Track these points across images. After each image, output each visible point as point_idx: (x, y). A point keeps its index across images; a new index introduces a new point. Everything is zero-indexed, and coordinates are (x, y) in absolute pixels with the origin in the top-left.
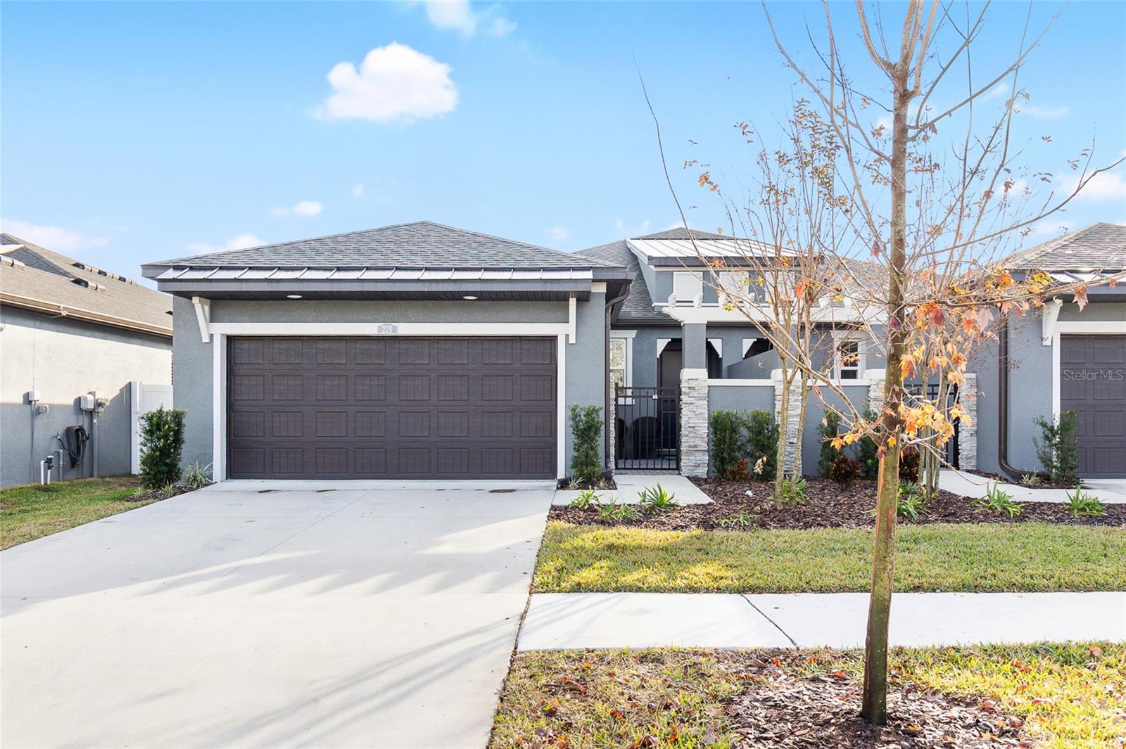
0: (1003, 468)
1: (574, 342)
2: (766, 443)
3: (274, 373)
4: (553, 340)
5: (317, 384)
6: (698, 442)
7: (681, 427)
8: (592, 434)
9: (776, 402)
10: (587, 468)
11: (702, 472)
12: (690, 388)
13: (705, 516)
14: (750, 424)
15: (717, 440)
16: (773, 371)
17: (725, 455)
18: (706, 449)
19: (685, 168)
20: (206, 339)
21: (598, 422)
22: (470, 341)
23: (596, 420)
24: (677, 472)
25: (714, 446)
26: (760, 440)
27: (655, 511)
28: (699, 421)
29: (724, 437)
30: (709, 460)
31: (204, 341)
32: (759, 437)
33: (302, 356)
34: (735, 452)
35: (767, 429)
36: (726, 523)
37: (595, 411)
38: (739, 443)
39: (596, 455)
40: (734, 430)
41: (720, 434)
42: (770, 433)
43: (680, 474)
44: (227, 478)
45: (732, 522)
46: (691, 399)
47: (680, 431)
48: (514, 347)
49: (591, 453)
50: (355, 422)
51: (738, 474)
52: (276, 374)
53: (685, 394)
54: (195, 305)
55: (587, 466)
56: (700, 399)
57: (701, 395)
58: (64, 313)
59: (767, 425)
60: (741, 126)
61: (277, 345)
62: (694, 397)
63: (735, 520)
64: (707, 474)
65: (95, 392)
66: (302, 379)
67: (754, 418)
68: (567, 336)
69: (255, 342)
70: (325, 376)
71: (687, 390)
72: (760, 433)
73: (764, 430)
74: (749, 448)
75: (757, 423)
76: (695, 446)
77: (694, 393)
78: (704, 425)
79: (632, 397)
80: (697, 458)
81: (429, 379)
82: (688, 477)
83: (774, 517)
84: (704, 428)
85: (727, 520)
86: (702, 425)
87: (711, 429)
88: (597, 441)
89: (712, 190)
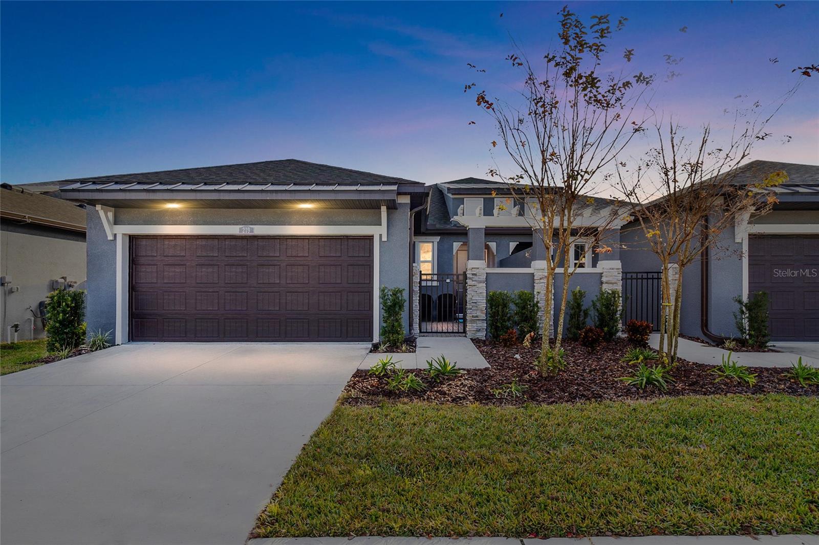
0: (705, 334)
1: (386, 240)
2: (529, 315)
3: (164, 263)
4: (370, 238)
5: (196, 272)
6: (479, 313)
7: (466, 302)
8: (397, 309)
9: (535, 284)
10: (393, 336)
11: (482, 335)
12: (473, 274)
13: (482, 384)
14: (517, 301)
15: (492, 313)
16: (532, 262)
17: (499, 324)
18: (485, 318)
19: (465, 91)
20: (110, 238)
21: (401, 300)
22: (310, 240)
23: (400, 298)
24: (464, 334)
25: (490, 317)
26: (525, 312)
27: (439, 379)
28: (479, 298)
29: (498, 311)
30: (487, 327)
31: (109, 238)
32: (524, 311)
33: (186, 250)
34: (506, 322)
35: (530, 305)
36: (499, 393)
37: (401, 292)
38: (509, 315)
39: (400, 325)
40: (505, 306)
41: (495, 309)
42: (532, 308)
43: (466, 336)
44: (129, 341)
45: (505, 392)
46: (474, 282)
47: (466, 305)
48: (342, 244)
49: (396, 324)
50: (225, 299)
51: (509, 341)
52: (166, 263)
53: (470, 279)
54: (99, 211)
55: (393, 335)
56: (480, 282)
57: (482, 280)
58: (29, 221)
59: (530, 301)
60: (511, 59)
61: (166, 242)
62: (476, 281)
63: (508, 390)
64: (485, 336)
65: (66, 277)
66: (186, 268)
67: (520, 297)
68: (381, 235)
69: (150, 239)
70: (203, 265)
71: (471, 276)
72: (524, 308)
73: (527, 306)
74: (516, 318)
75: (521, 300)
76: (477, 317)
77: (476, 278)
78: (483, 301)
79: (437, 281)
80: (478, 325)
81: (280, 267)
82: (471, 339)
83: (541, 386)
84: (483, 304)
85: (501, 391)
86: (481, 301)
87: (489, 305)
88: (401, 315)
89: (488, 108)
